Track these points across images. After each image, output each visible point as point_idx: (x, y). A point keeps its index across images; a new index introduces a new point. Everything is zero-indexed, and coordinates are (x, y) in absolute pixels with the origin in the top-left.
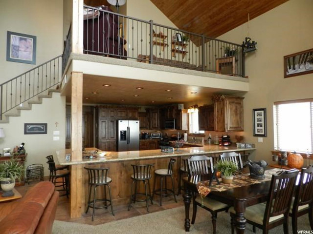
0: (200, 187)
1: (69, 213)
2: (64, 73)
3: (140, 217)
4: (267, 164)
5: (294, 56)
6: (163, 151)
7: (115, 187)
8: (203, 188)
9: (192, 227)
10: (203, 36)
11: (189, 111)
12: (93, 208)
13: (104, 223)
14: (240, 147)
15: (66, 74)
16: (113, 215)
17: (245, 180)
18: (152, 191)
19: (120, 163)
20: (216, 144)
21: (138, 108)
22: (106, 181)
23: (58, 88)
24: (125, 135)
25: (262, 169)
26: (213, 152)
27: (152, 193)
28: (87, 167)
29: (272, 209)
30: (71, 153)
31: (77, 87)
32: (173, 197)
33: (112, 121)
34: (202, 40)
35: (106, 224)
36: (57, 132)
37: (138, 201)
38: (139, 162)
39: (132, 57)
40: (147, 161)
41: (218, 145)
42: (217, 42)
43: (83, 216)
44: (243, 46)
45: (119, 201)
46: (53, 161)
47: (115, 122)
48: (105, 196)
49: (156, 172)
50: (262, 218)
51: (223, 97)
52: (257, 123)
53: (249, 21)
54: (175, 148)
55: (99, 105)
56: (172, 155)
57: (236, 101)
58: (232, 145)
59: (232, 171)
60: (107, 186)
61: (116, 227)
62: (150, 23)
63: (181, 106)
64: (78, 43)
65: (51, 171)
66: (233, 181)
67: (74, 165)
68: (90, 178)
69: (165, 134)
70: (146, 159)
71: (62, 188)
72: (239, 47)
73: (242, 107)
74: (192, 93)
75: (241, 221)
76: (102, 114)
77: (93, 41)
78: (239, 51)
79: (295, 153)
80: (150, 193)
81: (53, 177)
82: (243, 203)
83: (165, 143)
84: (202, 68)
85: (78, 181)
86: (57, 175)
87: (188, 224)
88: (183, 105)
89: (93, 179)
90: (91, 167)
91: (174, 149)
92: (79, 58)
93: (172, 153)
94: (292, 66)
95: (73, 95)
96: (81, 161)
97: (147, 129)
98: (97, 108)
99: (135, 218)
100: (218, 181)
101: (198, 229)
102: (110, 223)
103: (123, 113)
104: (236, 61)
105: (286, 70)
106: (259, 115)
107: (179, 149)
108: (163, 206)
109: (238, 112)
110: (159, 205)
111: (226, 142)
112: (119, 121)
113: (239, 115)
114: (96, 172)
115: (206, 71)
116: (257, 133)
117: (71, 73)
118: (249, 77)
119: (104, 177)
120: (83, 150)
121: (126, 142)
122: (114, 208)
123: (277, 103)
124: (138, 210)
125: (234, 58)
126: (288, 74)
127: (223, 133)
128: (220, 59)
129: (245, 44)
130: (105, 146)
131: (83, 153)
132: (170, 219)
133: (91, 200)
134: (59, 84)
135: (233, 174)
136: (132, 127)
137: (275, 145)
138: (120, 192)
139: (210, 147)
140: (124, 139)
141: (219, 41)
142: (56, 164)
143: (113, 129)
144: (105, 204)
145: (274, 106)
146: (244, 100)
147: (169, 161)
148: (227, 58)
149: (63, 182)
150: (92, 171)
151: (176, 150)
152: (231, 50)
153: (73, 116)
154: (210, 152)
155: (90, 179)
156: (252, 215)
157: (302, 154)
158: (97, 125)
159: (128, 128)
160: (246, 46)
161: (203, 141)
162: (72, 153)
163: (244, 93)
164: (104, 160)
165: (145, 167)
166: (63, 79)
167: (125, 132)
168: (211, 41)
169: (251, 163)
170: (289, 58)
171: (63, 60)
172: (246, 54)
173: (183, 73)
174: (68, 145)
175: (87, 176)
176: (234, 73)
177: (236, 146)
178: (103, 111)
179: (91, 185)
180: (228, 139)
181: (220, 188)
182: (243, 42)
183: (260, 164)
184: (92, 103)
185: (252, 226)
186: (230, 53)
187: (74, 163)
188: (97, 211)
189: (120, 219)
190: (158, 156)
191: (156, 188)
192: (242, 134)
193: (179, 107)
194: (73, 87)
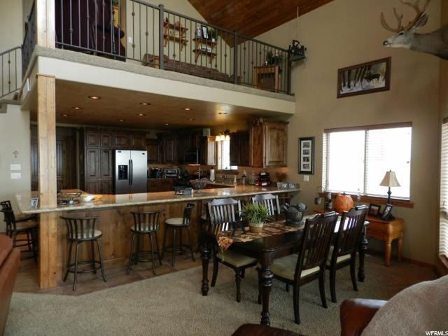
0: (220, 238)
1: (38, 282)
2: (26, 75)
3: (143, 281)
4: (306, 208)
5: (349, 69)
6: (178, 193)
7: (108, 244)
8: (224, 239)
9: (211, 290)
10: (236, 34)
11: (218, 138)
12: (74, 272)
13: (90, 292)
14: (281, 188)
15: (29, 77)
16: (105, 281)
17: (278, 228)
18: (161, 247)
19: (115, 210)
20: (251, 185)
21: (146, 133)
22: (93, 235)
23: (16, 98)
24: (125, 171)
25: (300, 214)
26: (245, 194)
27: (161, 251)
28: (65, 216)
29: (305, 260)
30: (38, 196)
31: (46, 99)
32: (190, 255)
33: (105, 151)
34: (234, 39)
35: (93, 293)
36: (16, 167)
37: (141, 262)
38: (142, 210)
39: (132, 57)
40: (154, 207)
41: (254, 185)
42: (255, 43)
43: (60, 284)
44: (289, 51)
45: (114, 263)
46: (10, 208)
47: (110, 152)
48: (93, 256)
49: (167, 221)
50: (294, 273)
51: (262, 120)
52: (303, 156)
53: (298, 18)
54: (194, 189)
55: (84, 126)
56: (190, 199)
57: (277, 127)
58: (271, 186)
59: (261, 216)
60: (95, 243)
61: (107, 296)
62: (160, 8)
63: (207, 132)
64: (46, 31)
65: (8, 224)
66: (263, 229)
67: (44, 213)
68: (70, 231)
69: (184, 171)
70: (153, 204)
71: (26, 248)
72: (284, 53)
73: (286, 135)
74: (220, 113)
75: (267, 277)
76: (89, 139)
77: (71, 29)
78: (284, 58)
79: (344, 194)
80: (158, 250)
81: (12, 232)
82: (270, 254)
83: (183, 182)
84: (233, 79)
85: (50, 235)
86: (18, 228)
87: (206, 286)
88: (209, 130)
89: (74, 232)
90: (71, 216)
91: (192, 190)
92: (48, 54)
93: (191, 196)
94: (347, 83)
95: (41, 110)
96: (54, 208)
97: (159, 163)
98: (82, 131)
99: (136, 284)
100: (244, 230)
101: (218, 292)
102: (98, 292)
103: (123, 139)
104: (280, 71)
105: (340, 89)
106: (306, 145)
107: (200, 191)
108: (176, 268)
109: (281, 142)
110: (171, 266)
111: (264, 182)
112: (117, 151)
113: (281, 146)
114: (78, 222)
115: (239, 83)
116: (302, 169)
117: (37, 77)
118: (296, 94)
119: (91, 230)
120: (58, 192)
121: (127, 181)
122: (106, 273)
123: (328, 131)
124: (142, 274)
125: (277, 68)
126: (341, 93)
127: (261, 169)
128: (259, 68)
129: (292, 48)
130: (95, 187)
131: (58, 197)
132: (183, 282)
133: (72, 262)
134: (18, 91)
135: (262, 220)
136: (136, 160)
137: (324, 185)
138: (114, 251)
139: (244, 188)
140: (123, 177)
141: (257, 41)
142: (16, 213)
143: (107, 163)
144: (93, 267)
145: (324, 135)
146: (289, 126)
147: (186, 206)
148: (267, 67)
149: (28, 240)
150: (73, 222)
151: (195, 193)
152: (273, 56)
153: (41, 142)
154: (242, 195)
155: (68, 233)
156: (283, 270)
157: (352, 196)
158: (81, 157)
159: (131, 162)
160: (293, 51)
161: (235, 180)
162: (41, 196)
163: (289, 115)
164: (92, 206)
165: (150, 214)
166: (24, 84)
167: (126, 167)
168: (247, 42)
169: (288, 207)
170: (344, 72)
171: (23, 53)
172: (293, 63)
173: (206, 85)
174: (35, 186)
175: (65, 229)
176: (276, 88)
177: (276, 186)
178: (91, 136)
179: (71, 241)
180: (266, 178)
181: (245, 238)
182: (290, 47)
183: (297, 208)
184: (73, 123)
185: (285, 284)
186: (272, 60)
187: (43, 211)
188: (80, 277)
189: (114, 286)
190: (169, 200)
191: (167, 244)
192: (284, 170)
193: (204, 132)
194: (41, 99)
